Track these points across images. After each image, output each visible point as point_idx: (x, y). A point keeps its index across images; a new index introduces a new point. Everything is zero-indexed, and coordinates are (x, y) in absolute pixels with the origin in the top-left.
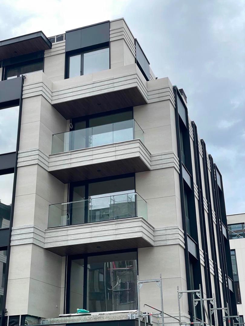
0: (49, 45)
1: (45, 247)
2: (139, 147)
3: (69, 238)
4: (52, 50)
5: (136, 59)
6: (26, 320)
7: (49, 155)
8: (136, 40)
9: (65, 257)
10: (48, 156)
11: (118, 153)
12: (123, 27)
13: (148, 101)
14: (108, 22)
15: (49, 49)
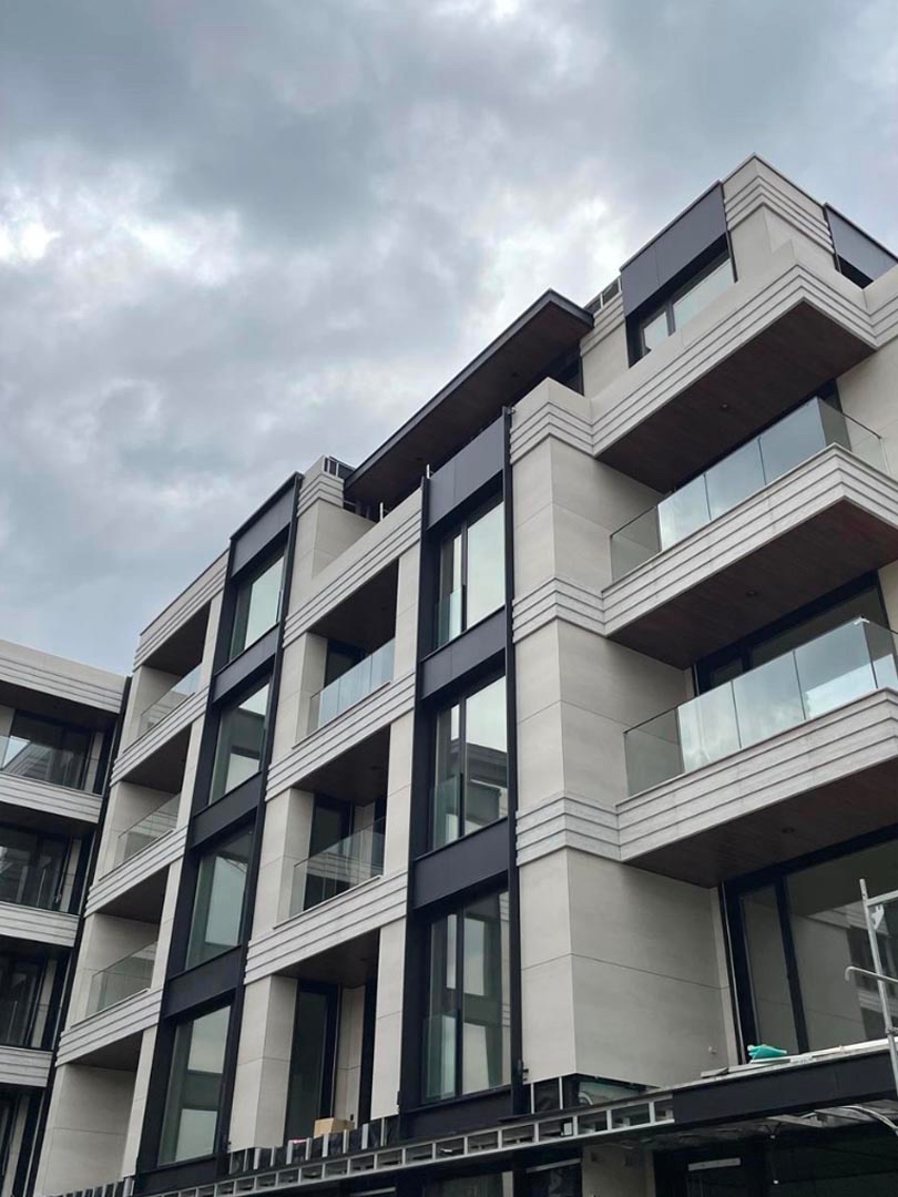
0: (587, 320)
1: (623, 859)
2: (839, 469)
3: (682, 814)
4: (596, 331)
5: (834, 256)
6: (581, 1095)
7: (603, 592)
8: (827, 209)
9: (716, 888)
10: (599, 594)
11: (778, 513)
12: (759, 176)
13: (876, 343)
14: (719, 186)
15: (588, 332)
